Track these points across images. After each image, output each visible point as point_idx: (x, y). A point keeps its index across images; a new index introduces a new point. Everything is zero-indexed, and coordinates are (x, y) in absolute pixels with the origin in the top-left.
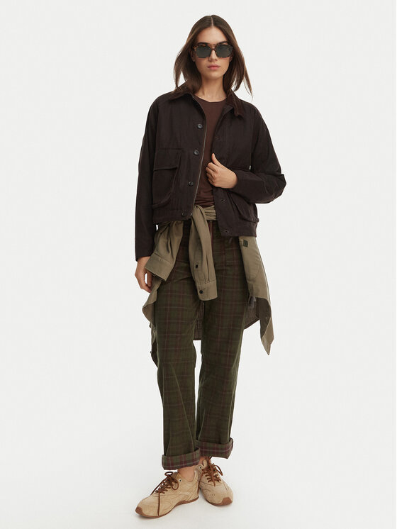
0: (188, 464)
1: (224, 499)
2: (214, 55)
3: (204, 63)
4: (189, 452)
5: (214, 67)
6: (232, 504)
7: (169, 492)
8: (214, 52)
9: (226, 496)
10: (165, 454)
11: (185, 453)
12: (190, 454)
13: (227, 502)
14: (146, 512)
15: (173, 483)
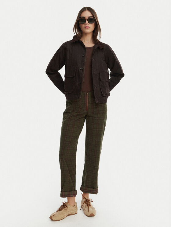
0: (71, 196)
1: (91, 214)
2: (87, 22)
3: (83, 26)
4: (72, 191)
5: (87, 27)
6: (95, 216)
7: (64, 211)
8: (87, 21)
9: (92, 213)
10: (61, 191)
11: (69, 191)
12: (72, 192)
13: (92, 215)
14: (53, 218)
15: (65, 207)
